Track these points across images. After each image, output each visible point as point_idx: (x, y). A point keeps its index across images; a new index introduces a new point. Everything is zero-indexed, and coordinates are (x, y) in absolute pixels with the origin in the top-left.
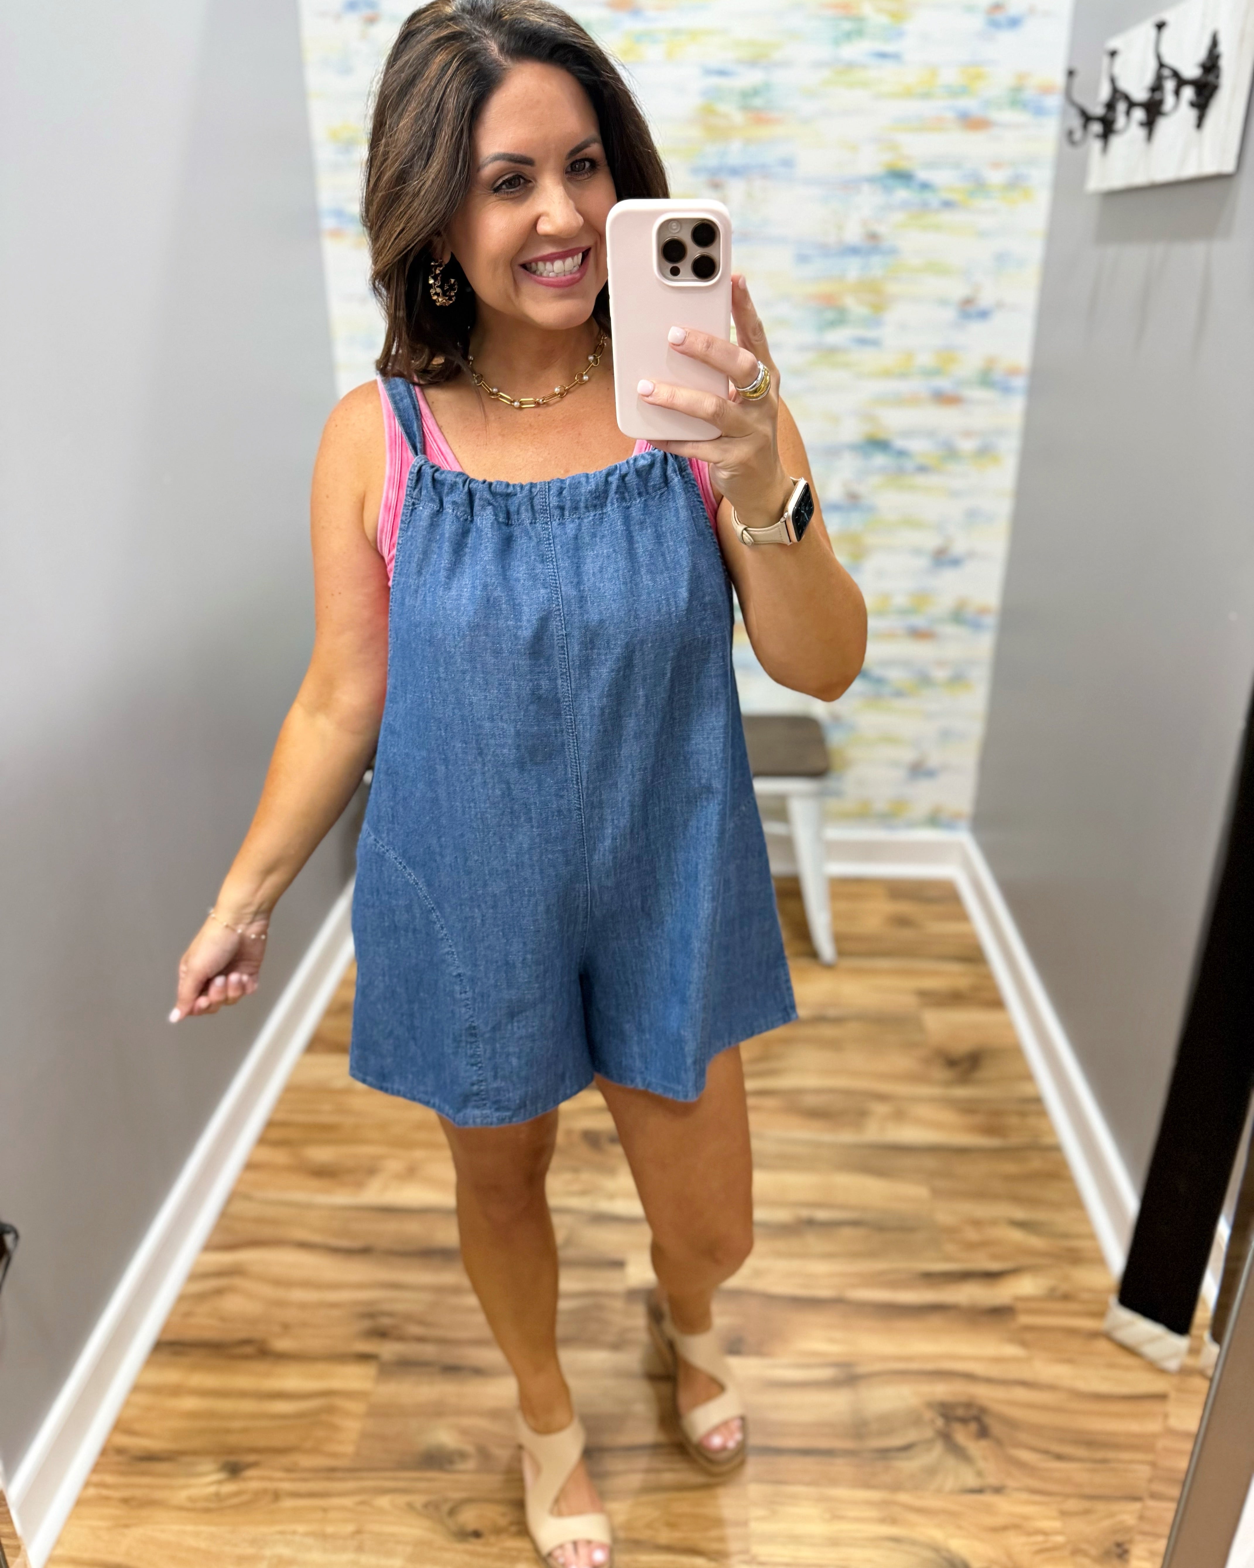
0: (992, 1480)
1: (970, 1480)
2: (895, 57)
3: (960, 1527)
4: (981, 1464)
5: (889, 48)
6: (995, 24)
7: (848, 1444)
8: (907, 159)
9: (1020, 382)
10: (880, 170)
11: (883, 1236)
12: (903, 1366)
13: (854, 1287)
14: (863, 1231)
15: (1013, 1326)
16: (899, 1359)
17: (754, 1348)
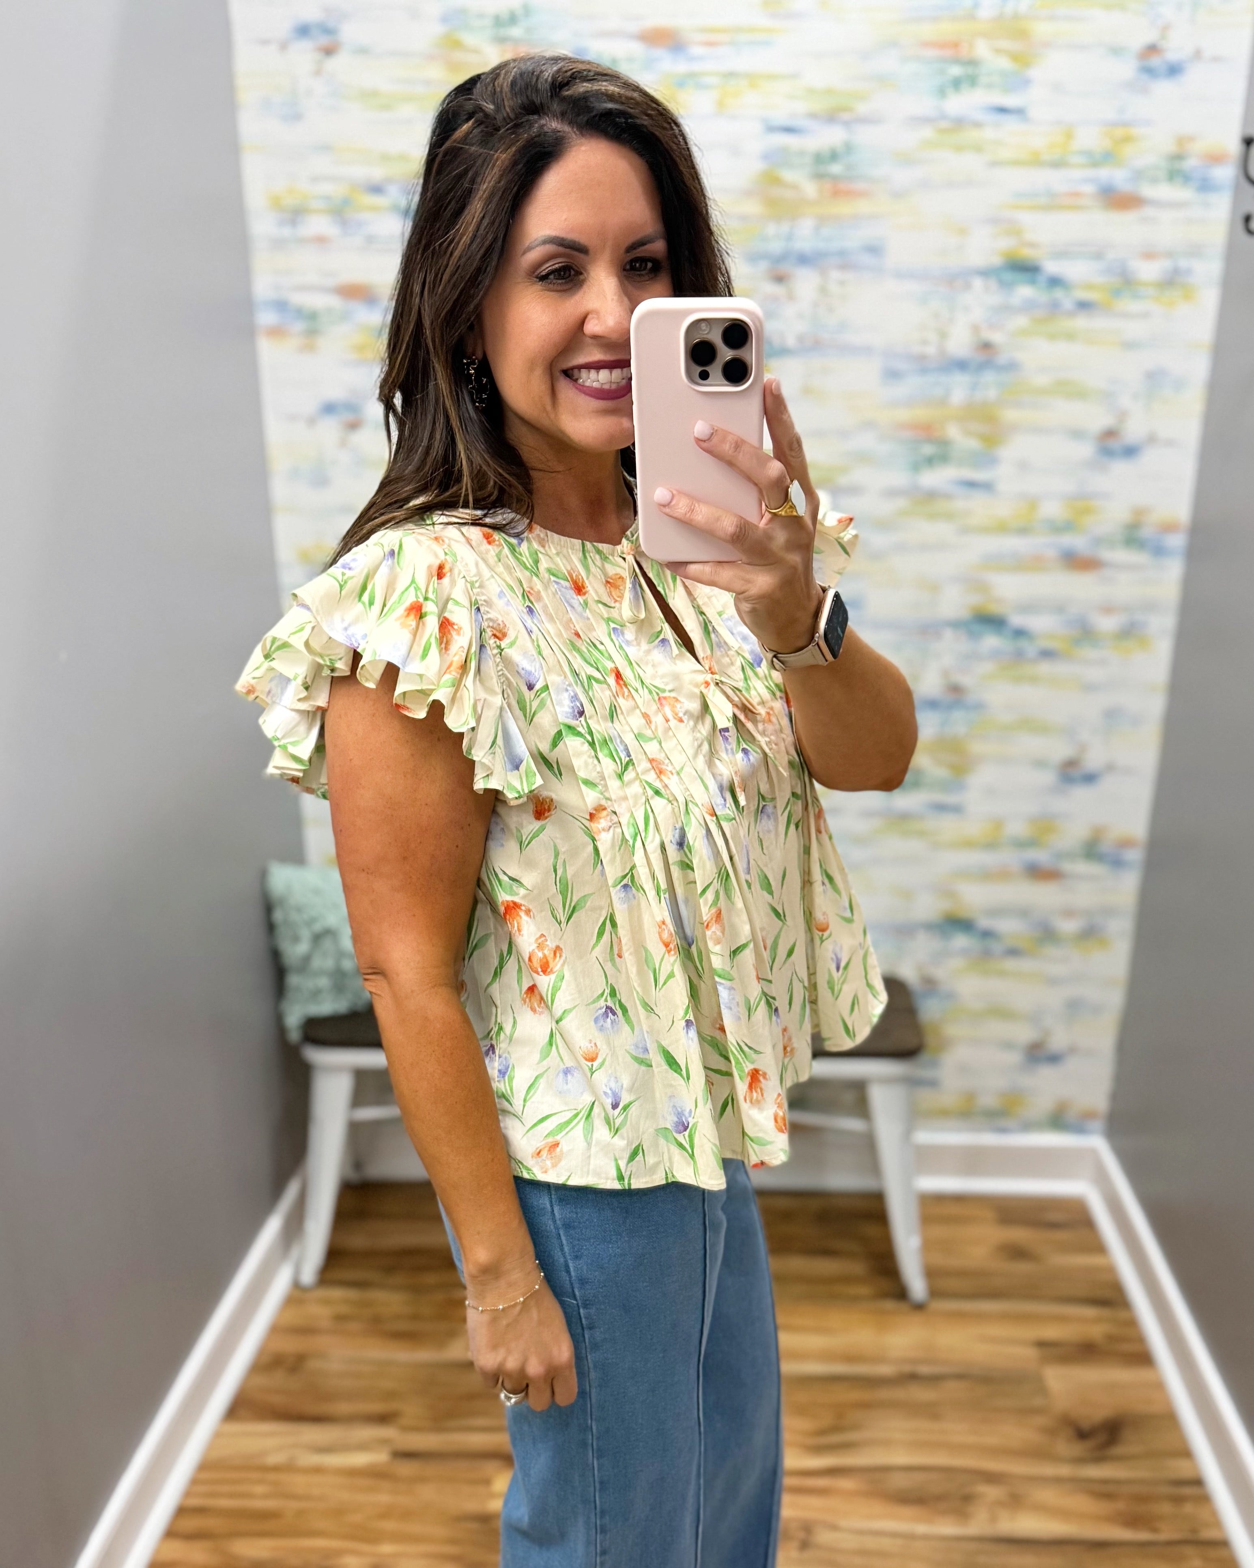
2: (1019, 112)
5: (1010, 101)
6: (1149, 71)
8: (1032, 245)
9: (1177, 541)
10: (997, 260)
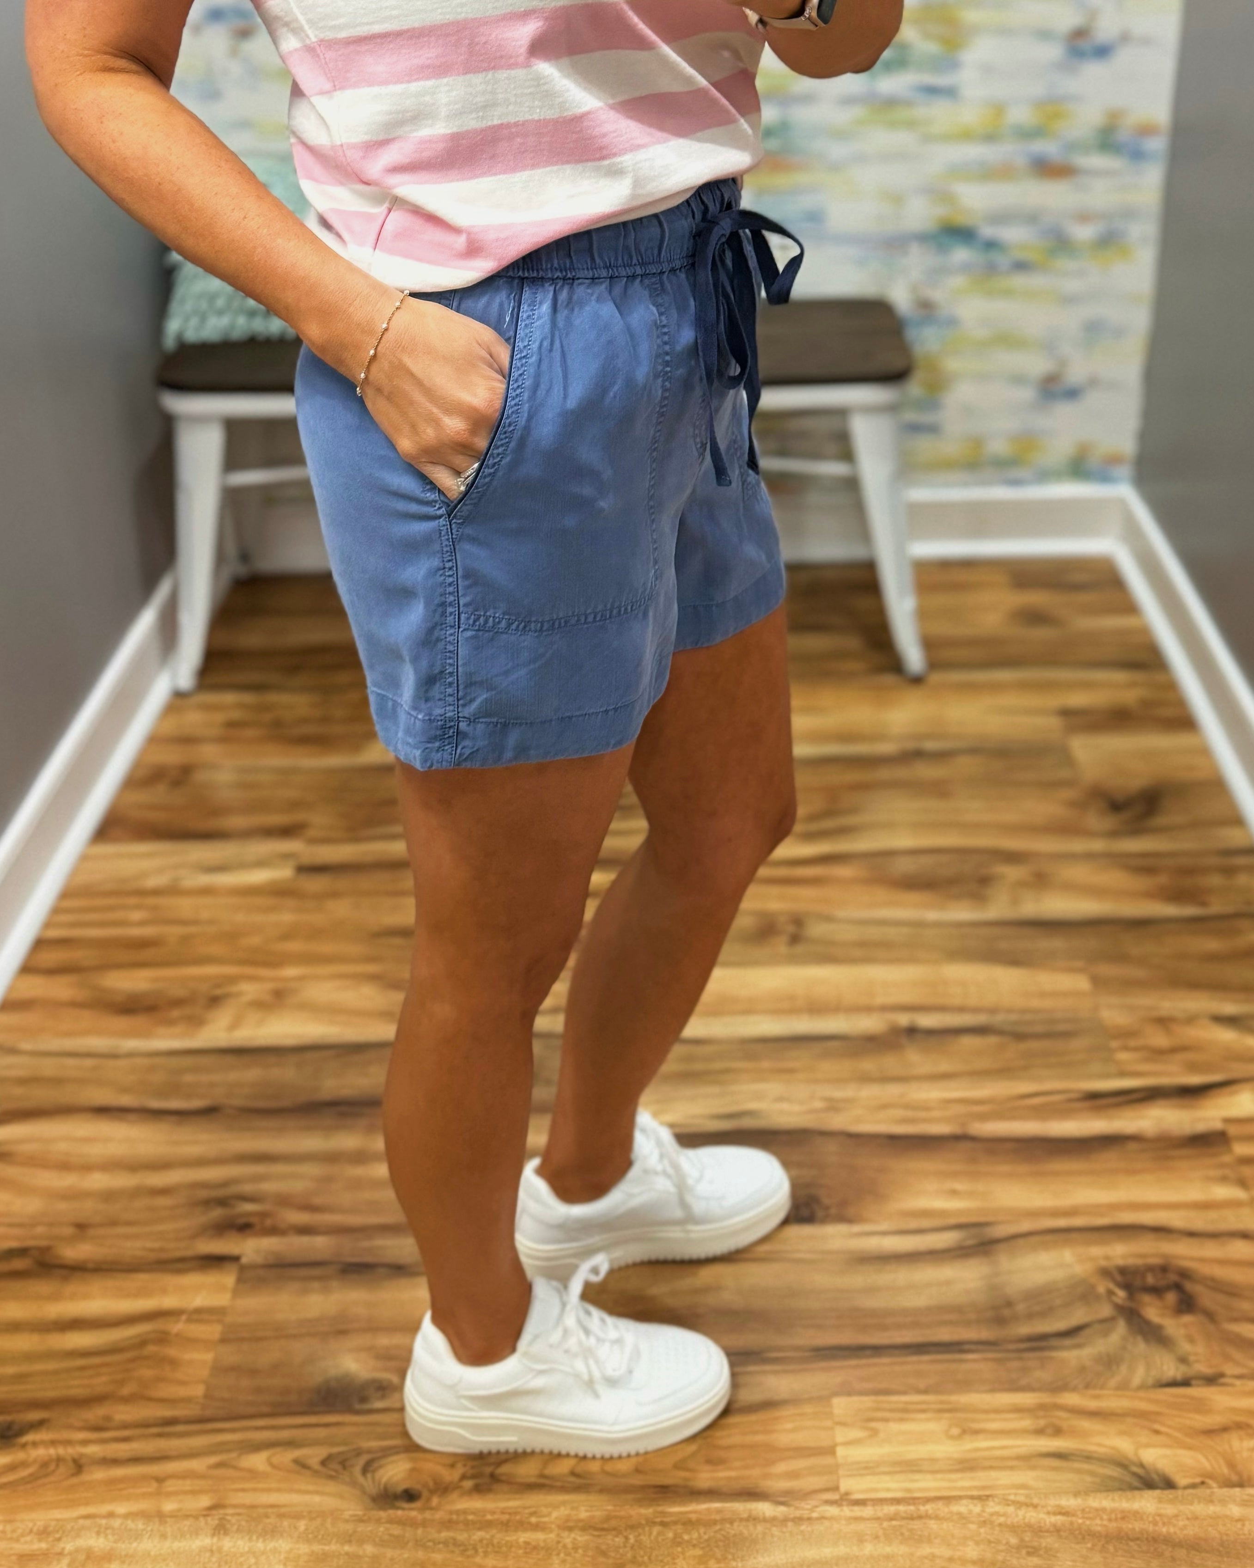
0: (1202, 1368)
1: (1171, 1369)
3: (1157, 1432)
4: (1186, 1347)
7: (985, 1334)
11: (1023, 1046)
12: (1062, 1223)
13: (984, 1117)
14: (992, 1040)
15: (1226, 1158)
16: (1055, 1213)
17: (833, 1211)
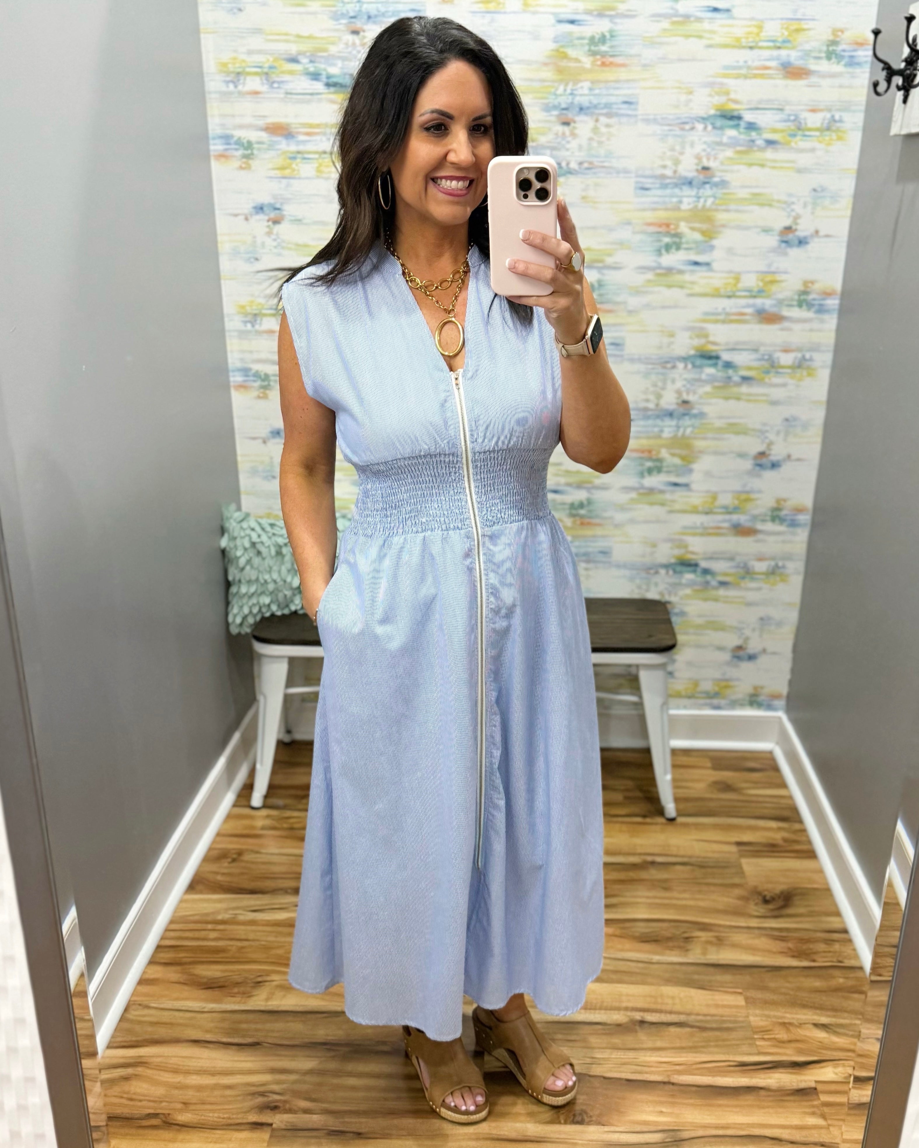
2: (727, 11)
8: (736, 102)
9: (833, 303)
10: (712, 112)
11: (705, 1034)
12: (721, 1132)
13: (680, 1073)
14: (688, 1030)
15: (816, 1103)
16: (717, 1127)
17: (594, 1119)
